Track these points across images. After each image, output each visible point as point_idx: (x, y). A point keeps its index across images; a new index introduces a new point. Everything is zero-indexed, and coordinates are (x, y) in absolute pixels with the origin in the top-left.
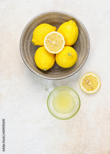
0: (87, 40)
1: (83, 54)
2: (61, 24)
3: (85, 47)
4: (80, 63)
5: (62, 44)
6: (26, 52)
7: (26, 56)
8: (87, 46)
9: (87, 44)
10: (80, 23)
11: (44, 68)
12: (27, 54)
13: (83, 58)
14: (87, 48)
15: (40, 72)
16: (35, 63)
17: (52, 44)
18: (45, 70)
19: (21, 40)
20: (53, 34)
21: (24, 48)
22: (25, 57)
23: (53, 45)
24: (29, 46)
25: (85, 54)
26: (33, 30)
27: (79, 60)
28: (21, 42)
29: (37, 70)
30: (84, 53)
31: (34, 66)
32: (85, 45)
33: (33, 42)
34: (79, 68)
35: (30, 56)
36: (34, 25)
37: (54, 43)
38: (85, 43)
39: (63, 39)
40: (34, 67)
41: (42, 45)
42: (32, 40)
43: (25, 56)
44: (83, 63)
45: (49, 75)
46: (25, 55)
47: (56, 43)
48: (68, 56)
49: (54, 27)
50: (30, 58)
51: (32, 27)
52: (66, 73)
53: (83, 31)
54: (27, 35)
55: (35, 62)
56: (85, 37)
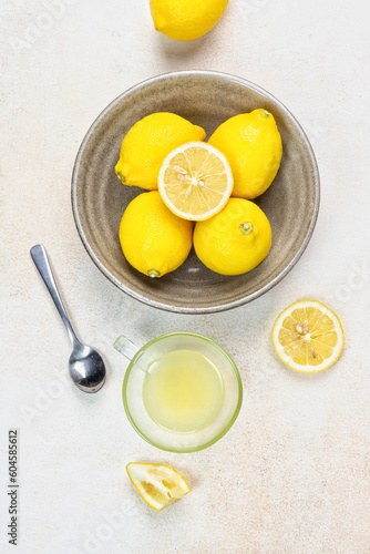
0: (311, 182)
1: (291, 231)
2: (223, 118)
3: (303, 206)
4: (278, 262)
5: (224, 189)
6: (90, 205)
7: (92, 220)
8: (307, 205)
9: (308, 197)
10: (290, 120)
11: (150, 268)
12: (95, 214)
13: (290, 244)
14: (307, 212)
15: (135, 282)
16: (120, 249)
17: (186, 186)
18: (153, 276)
19: (78, 164)
20: (194, 149)
21: (84, 192)
22: (86, 225)
23: (189, 189)
24: (103, 185)
25: (300, 232)
26: (125, 130)
27: (275, 251)
28: (77, 169)
29: (125, 274)
30: (297, 229)
31: (116, 257)
32: (303, 200)
33: (119, 173)
34: (275, 280)
35: (104, 221)
36: (127, 114)
37: (194, 181)
38: (303, 192)
39: (228, 171)
40: (114, 262)
41: (148, 187)
42: (118, 168)
43: (88, 221)
44: (289, 262)
45: (164, 296)
46: (87, 217)
47: (202, 183)
48: (239, 233)
49: (197, 127)
50: (102, 230)
51: (122, 121)
52: (227, 291)
53: (298, 150)
54: (100, 148)
55: (119, 243)
56: (306, 172)
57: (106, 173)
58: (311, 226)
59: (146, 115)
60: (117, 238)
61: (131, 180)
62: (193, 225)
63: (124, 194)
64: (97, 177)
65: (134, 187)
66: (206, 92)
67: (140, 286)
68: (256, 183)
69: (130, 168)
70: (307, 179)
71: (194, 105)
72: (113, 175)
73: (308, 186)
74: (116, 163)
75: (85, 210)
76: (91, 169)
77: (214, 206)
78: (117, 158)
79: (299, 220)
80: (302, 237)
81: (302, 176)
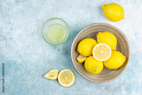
3: (106, 79)
4: (91, 77)
5: (103, 59)
6: (89, 30)
7: (86, 31)
8: (106, 80)
9: (109, 79)
10: (125, 69)
11: (79, 49)
12: (88, 32)
13: (96, 78)
14: (105, 80)
15: (75, 46)
17: (100, 51)
18: (77, 50)
20: (109, 48)
21: (91, 27)
22: (84, 31)
23: (99, 52)
24: (95, 31)
25: (100, 80)
26: (109, 31)
27: (94, 76)
28: (96, 24)
29: (76, 43)
30: (100, 79)
32: (107, 78)
33: (98, 33)
34: (86, 78)
35: (87, 34)
36: (113, 31)
37: (102, 52)
38: (109, 77)
39: (108, 58)
40: (78, 40)
44: (91, 80)
45: (74, 54)
47: (102, 54)
48: (95, 66)
49: (116, 48)
50: (84, 34)
51: (111, 30)
52: (80, 68)
53: (119, 73)
54: (103, 27)
55: (83, 39)
56: (114, 77)
57: (98, 30)
58: (102, 82)
59: (114, 34)
60: (84, 38)
61: (98, 37)
62: (92, 55)
63: (94, 36)
64: (96, 29)
65: (97, 38)
66: (125, 47)
67: (75, 48)
68: (109, 66)
69: (99, 36)
70: (113, 77)
71: (121, 45)
72: (98, 32)
73: (111, 78)
74: (101, 32)
76: (97, 27)
77: (99, 59)
78: (102, 32)
79: (102, 79)
80: (98, 81)
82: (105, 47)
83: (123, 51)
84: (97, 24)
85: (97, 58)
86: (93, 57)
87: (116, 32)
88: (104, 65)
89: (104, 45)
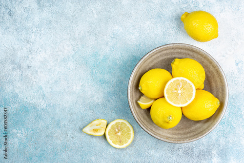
57: (174, 56)
58: (179, 142)
59: (200, 63)
60: (151, 69)
61: (173, 66)
62: (163, 97)
63: (167, 66)
64: (171, 53)
65: (172, 69)
66: (219, 84)
67: (134, 84)
68: (191, 115)
69: (176, 65)
70: (197, 134)
71: (212, 81)
72: (173, 59)
73: (194, 136)
74: (178, 58)
75: (156, 54)
76: (173, 50)
77: (175, 103)
78: (180, 58)
79: (180, 136)
80: (173, 139)
81: (198, 132)
82: (185, 83)
83: (215, 91)
84: (172, 45)
85: (171, 101)
86: (165, 101)
87: (203, 60)
88: (183, 114)
89: (183, 80)
